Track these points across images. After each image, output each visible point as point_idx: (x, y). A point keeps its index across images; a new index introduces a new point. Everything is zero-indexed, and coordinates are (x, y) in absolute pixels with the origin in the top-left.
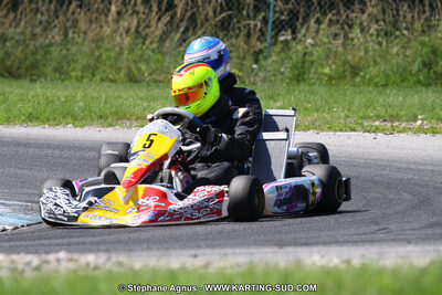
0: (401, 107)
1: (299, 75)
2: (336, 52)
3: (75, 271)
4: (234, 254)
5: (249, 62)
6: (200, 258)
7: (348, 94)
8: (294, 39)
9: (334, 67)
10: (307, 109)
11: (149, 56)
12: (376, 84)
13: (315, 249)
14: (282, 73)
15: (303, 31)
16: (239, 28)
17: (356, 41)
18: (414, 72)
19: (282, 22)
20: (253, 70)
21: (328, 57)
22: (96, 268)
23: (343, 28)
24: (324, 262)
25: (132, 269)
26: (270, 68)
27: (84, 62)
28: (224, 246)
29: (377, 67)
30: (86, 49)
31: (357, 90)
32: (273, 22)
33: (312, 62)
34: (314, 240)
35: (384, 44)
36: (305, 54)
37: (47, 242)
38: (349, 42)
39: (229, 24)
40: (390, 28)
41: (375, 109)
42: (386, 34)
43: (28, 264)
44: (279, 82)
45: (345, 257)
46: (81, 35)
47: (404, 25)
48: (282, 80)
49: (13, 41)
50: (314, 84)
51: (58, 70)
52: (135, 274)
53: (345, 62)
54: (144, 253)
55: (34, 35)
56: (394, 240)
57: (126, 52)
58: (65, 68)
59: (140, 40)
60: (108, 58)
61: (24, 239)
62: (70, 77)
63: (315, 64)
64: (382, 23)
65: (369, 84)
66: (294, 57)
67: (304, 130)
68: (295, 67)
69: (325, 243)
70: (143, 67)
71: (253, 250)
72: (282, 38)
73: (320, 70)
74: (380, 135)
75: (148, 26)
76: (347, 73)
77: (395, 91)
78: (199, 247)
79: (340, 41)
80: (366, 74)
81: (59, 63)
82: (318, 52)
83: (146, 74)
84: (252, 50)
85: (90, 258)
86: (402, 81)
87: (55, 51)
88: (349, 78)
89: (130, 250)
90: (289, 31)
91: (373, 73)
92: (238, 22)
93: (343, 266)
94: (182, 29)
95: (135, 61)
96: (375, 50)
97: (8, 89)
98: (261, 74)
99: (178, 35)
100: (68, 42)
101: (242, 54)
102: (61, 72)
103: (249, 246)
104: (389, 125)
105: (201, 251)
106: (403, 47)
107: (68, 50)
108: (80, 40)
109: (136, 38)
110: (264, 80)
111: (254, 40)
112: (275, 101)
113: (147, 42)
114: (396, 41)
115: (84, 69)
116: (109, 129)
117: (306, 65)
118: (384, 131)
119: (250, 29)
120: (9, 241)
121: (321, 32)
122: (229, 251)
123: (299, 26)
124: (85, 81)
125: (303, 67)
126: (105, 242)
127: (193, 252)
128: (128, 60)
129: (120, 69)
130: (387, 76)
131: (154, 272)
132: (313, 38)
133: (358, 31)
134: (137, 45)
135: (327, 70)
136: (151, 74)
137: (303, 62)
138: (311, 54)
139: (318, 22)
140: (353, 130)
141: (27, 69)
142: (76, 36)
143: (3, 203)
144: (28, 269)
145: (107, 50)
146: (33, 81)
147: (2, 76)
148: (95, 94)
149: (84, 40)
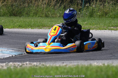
1: (91, 15)
2: (101, 9)
3: (31, 67)
4: (73, 62)
5: (78, 12)
7: (104, 20)
8: (90, 5)
9: (101, 13)
10: (93, 24)
11: (51, 10)
12: (112, 17)
13: (95, 61)
14: (87, 15)
15: (92, 3)
17: (106, 6)
19: (86, 1)
20: (79, 14)
21: (99, 10)
23: (103, 3)
25: (46, 66)
26: (84, 13)
27: (34, 12)
28: (71, 60)
29: (112, 13)
30: (34, 8)
31: (107, 19)
32: (84, 1)
34: (95, 59)
35: (114, 7)
36: (93, 9)
37: (24, 59)
39: (72, 2)
40: (115, 2)
41: (111, 24)
42: (114, 4)
43: (19, 65)
44: (86, 17)
45: (103, 63)
46: (33, 4)
48: (87, 17)
49: (15, 6)
50: (95, 17)
52: (47, 68)
53: (104, 12)
54: (50, 62)
55: (20, 5)
56: (116, 59)
57: (45, 9)
58: (29, 13)
60: (40, 11)
61: (18, 59)
62: (30, 16)
63: (96, 12)
65: (110, 17)
66: (90, 10)
67: (92, 30)
68: (90, 13)
69: (98, 60)
70: (49, 13)
71: (79, 61)
72: (87, 5)
73: (97, 14)
75: (51, 2)
76: (104, 14)
77: (117, 19)
78: (64, 60)
80: (109, 14)
81: (27, 12)
82: (96, 9)
83: (50, 15)
84: (79, 8)
85: (35, 63)
87: (26, 9)
88: (104, 16)
89: (46, 61)
90: (89, 3)
91: (111, 15)
92: (75, 1)
93: (102, 65)
94: (60, 3)
95: (47, 11)
96: (111, 8)
97: (13, 19)
98: (81, 15)
99: (59, 5)
100: (29, 6)
101: (76, 9)
102: (28, 15)
103: (78, 60)
104: (115, 28)
105: (65, 62)
107: (29, 8)
108: (33, 6)
109: (48, 5)
111: (79, 6)
112: (85, 22)
113: (51, 7)
114: (117, 6)
115: (34, 13)
116: (41, 29)
118: (114, 30)
119: (78, 3)
120: (14, 59)
121: (97, 4)
122: (72, 61)
123: (91, 2)
124: (34, 17)
125: (92, 13)
126: (39, 59)
127: (63, 62)
128: (45, 11)
129: (43, 13)
130: (115, 15)
131: (52, 67)
132: (95, 5)
133: (107, 3)
134: (48, 7)
135: (99, 14)
136: (51, 15)
137: (92, 12)
138: (94, 9)
139: (96, 1)
140: (106, 29)
141: (19, 14)
142: (32, 5)
143: (12, 49)
144: (18, 66)
145: (40, 8)
146: (20, 17)
147: (12, 15)
148: (37, 20)
149: (34, 6)
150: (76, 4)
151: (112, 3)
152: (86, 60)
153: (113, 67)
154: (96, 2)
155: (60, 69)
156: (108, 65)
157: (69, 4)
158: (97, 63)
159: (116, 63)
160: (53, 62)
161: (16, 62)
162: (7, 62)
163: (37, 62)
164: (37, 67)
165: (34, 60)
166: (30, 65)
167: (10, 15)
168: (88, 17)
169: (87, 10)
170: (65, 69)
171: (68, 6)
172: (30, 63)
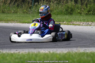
150: (27, 3)
151: (56, 3)
152: (35, 48)
153: (57, 54)
154: (43, 1)
155: (14, 55)
156: (53, 52)
157: (21, 3)
158: (44, 51)
159: (59, 51)
160: (9, 50)
168: (37, 14)
169: (36, 8)
170: (18, 55)
171: (21, 5)
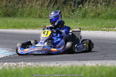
0: (111, 24)
1: (84, 16)
2: (94, 10)
3: (26, 67)
4: (67, 63)
5: (71, 13)
6: (58, 64)
7: (97, 21)
8: (83, 6)
9: (93, 14)
10: (86, 25)
11: (45, 11)
12: (104, 18)
13: (89, 61)
14: (80, 15)
16: (68, 4)
17: (99, 7)
18: (114, 15)
19: (79, 2)
20: (72, 14)
21: (92, 11)
22: (31, 66)
23: (96, 4)
24: (91, 65)
25: (40, 66)
26: (76, 14)
27: (28, 12)
29: (105, 14)
30: (28, 9)
31: (99, 20)
32: (77, 2)
33: (87, 13)
34: (88, 59)
35: (106, 8)
36: (86, 10)
37: (18, 59)
38: (97, 7)
39: (66, 3)
40: (108, 4)
41: (104, 25)
42: (107, 5)
43: (13, 65)
44: (79, 18)
45: (97, 64)
46: (27, 5)
47: (112, 3)
48: (80, 17)
49: (9, 7)
50: (88, 18)
51: (21, 14)
53: (96, 13)
54: (44, 62)
55: (14, 6)
56: (109, 59)
57: (39, 10)
58: (23, 14)
59: (42, 7)
60: (34, 11)
61: (12, 59)
62: (24, 16)
63: (88, 13)
64: (106, 2)
65: (102, 18)
66: (83, 11)
67: (85, 30)
68: (83, 14)
69: (91, 60)
70: (43, 14)
71: (72, 62)
72: (80, 6)
73: (90, 15)
74: (105, 32)
75: (44, 3)
76: (97, 15)
77: (109, 20)
78: (58, 61)
79: (95, 7)
81: (21, 13)
82: (89, 10)
83: (44, 16)
84: (72, 9)
85: (30, 64)
86: (111, 18)
87: (20, 10)
88: (97, 17)
89: (40, 62)
90: (81, 4)
91: (103, 15)
92: (68, 2)
95: (41, 12)
96: (104, 9)
97: (7, 19)
98: (74, 16)
99: (52, 5)
100: (23, 7)
101: (69, 10)
102: (22, 15)
103: (71, 60)
104: (108, 29)
106: (111, 9)
107: (23, 9)
108: (26, 7)
109: (41, 6)
110: (75, 17)
111: (72, 7)
112: (78, 23)
113: (44, 7)
114: (110, 7)
115: (28, 14)
116: (34, 30)
117: (86, 13)
118: (106, 30)
119: (71, 4)
120: (8, 59)
121: (90, 5)
122: (66, 62)
123: (84, 3)
124: (28, 17)
125: (85, 14)
126: (33, 59)
127: (56, 62)
128: (39, 12)
129: (37, 14)
130: (107, 16)
132: (88, 6)
133: (100, 4)
134: (41, 8)
135: (91, 15)
136: (45, 16)
137: (85, 12)
138: (87, 10)
139: (89, 2)
140: (98, 30)
141: (13, 14)
142: (25, 5)
143: (6, 50)
144: (13, 67)
145: (34, 9)
146: (14, 17)
147: (6, 16)
148: (30, 21)
149: (28, 7)
161: (11, 62)
162: (2, 62)
163: (32, 62)
164: (31, 67)
165: (28, 60)
166: (25, 66)
167: (5, 16)
172: (24, 63)
